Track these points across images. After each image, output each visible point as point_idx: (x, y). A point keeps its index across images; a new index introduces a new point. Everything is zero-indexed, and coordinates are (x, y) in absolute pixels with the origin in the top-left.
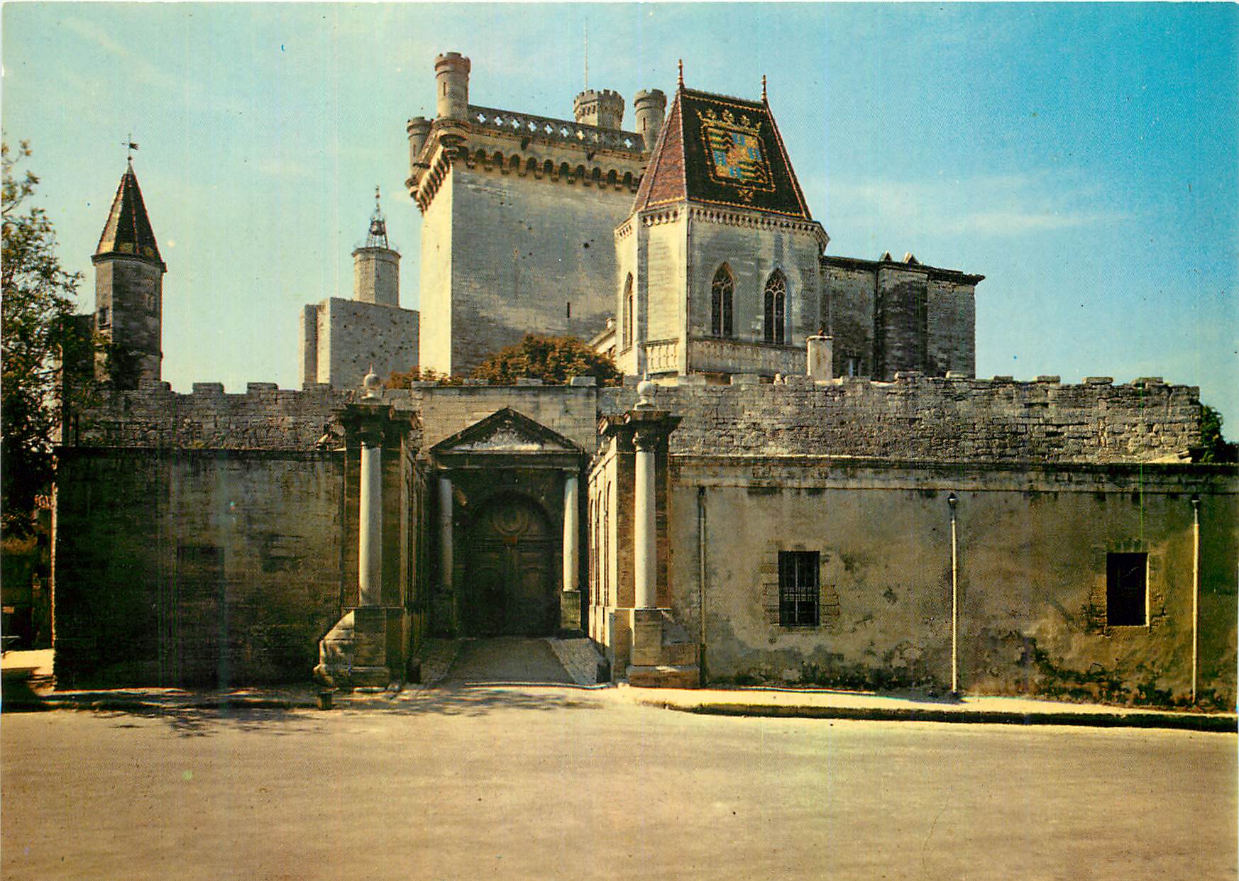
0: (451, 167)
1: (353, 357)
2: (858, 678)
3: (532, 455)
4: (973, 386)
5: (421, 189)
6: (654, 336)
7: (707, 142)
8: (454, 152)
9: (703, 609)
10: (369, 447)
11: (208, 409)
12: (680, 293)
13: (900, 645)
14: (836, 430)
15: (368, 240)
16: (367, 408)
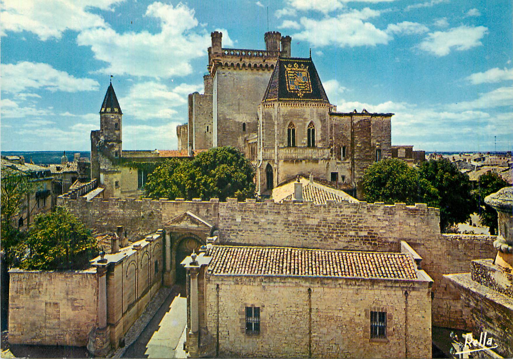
0: (217, 69)
8: (217, 64)
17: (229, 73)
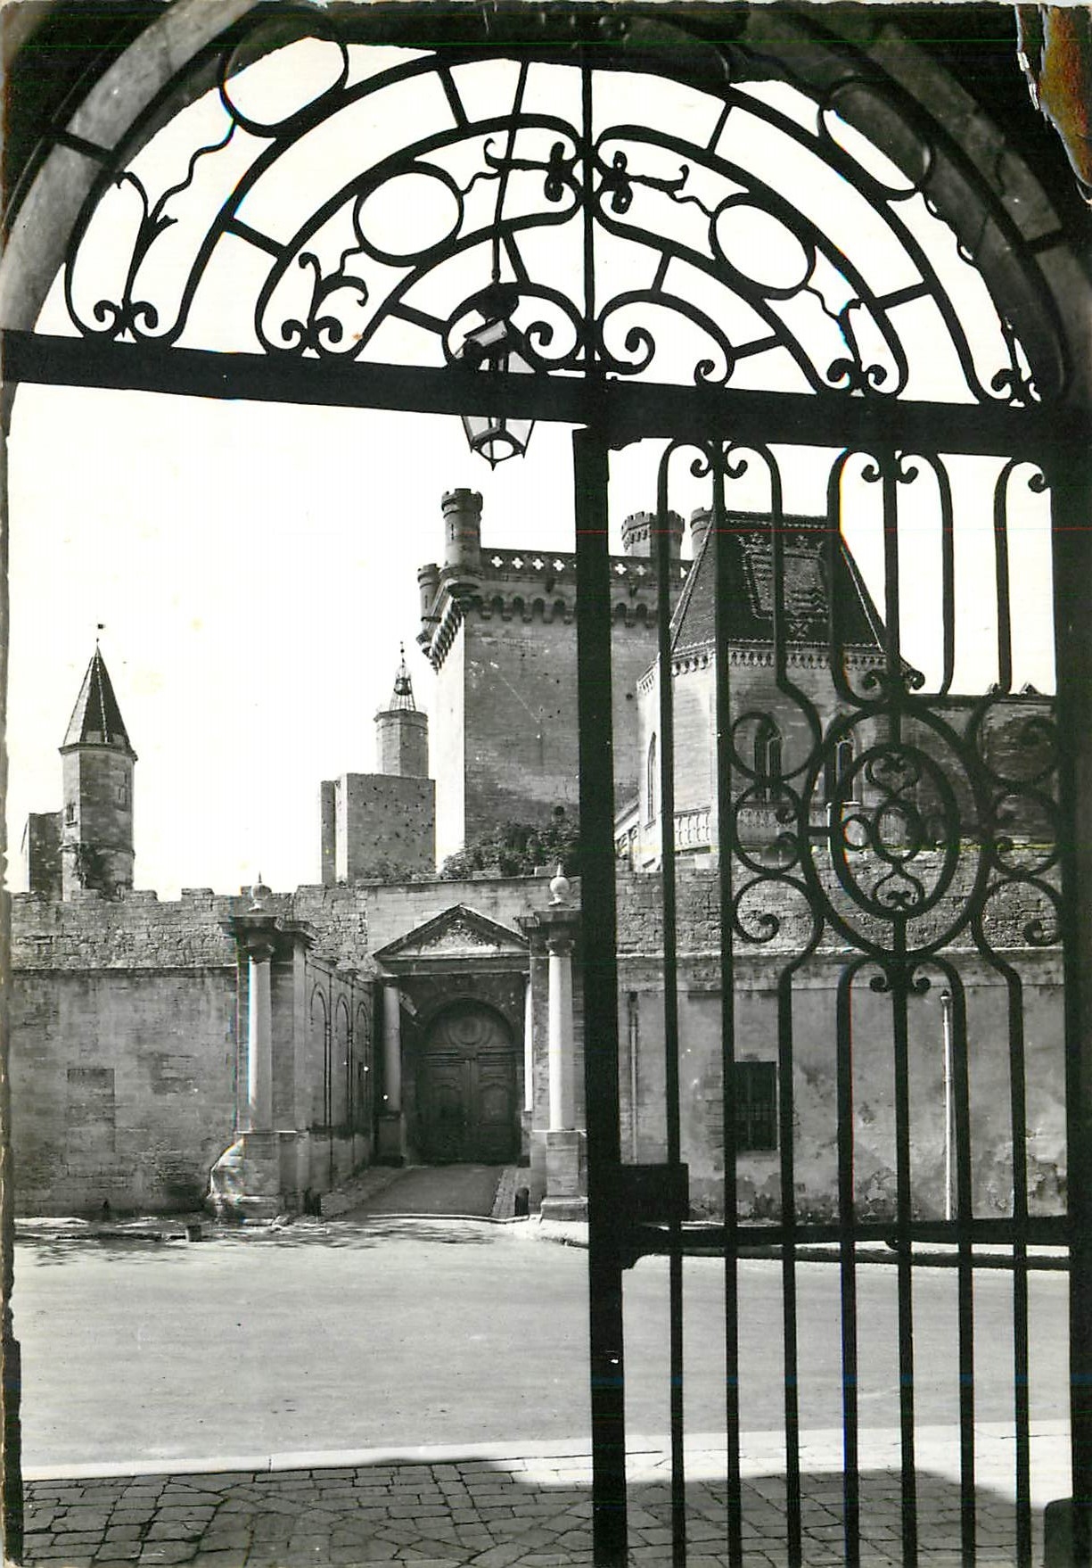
0: (463, 619)
1: (375, 840)
2: (823, 1212)
3: (487, 959)
4: (1037, 853)
5: (433, 645)
6: (681, 805)
7: (750, 571)
8: (466, 602)
9: (635, 1129)
10: (256, 962)
11: (141, 918)
12: (711, 754)
13: (878, 1173)
14: (858, 915)
15: (392, 701)
16: (251, 920)
17: (507, 634)
